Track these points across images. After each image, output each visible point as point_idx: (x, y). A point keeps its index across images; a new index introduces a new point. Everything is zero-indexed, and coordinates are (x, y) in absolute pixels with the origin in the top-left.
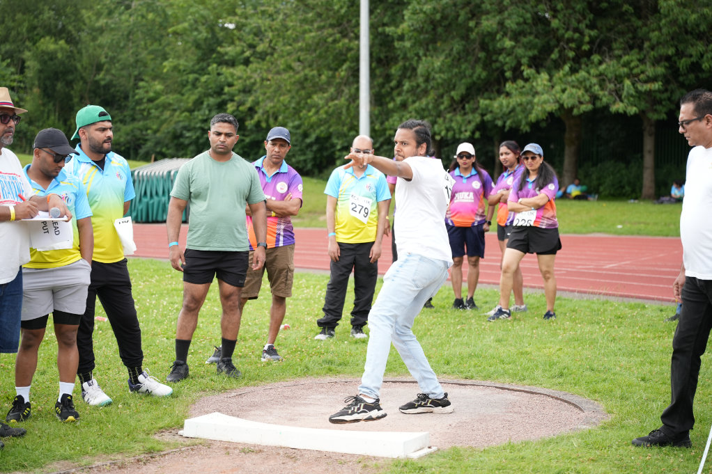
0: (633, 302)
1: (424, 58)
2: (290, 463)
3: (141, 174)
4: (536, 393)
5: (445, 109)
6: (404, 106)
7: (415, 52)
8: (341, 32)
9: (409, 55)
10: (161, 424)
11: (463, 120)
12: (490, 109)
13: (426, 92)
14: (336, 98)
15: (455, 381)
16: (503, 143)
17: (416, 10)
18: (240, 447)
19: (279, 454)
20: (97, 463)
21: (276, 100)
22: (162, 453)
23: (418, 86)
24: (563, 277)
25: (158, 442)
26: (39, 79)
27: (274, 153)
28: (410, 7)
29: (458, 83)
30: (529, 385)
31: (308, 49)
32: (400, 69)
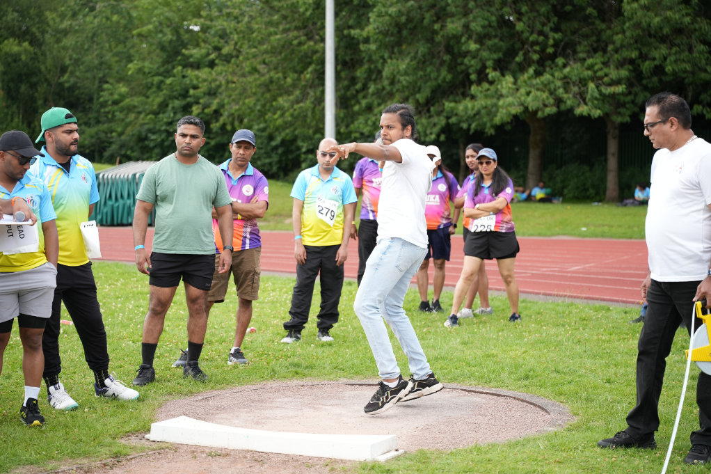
0: (597, 304)
1: (389, 61)
2: (257, 468)
3: (106, 176)
4: (502, 396)
6: (370, 108)
7: (381, 54)
8: (306, 35)
9: (374, 58)
10: (127, 428)
11: (428, 123)
12: (455, 112)
13: (391, 95)
14: (301, 101)
16: (469, 146)
17: (382, 12)
18: (207, 451)
19: (246, 457)
20: (63, 468)
21: (241, 103)
22: (129, 457)
23: (384, 88)
24: (528, 280)
25: (125, 446)
26: (3, 81)
27: (239, 156)
28: (375, 10)
29: (423, 85)
30: (495, 387)
31: (273, 51)
32: (365, 72)
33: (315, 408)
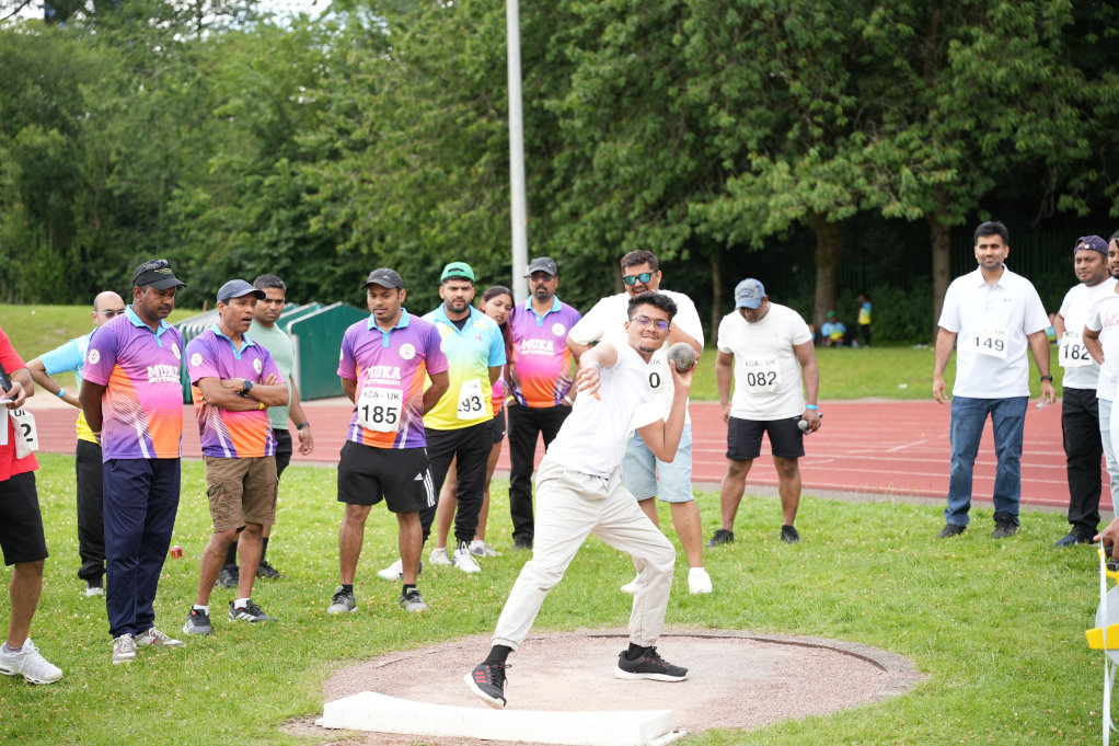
1: (602, 145)
3: (188, 330)
4: (815, 646)
5: (637, 218)
6: (575, 215)
7: (590, 134)
8: (477, 109)
9: (579, 139)
10: (288, 711)
11: (664, 233)
12: (703, 217)
13: (607, 194)
14: (473, 208)
15: (697, 632)
17: (590, 73)
18: (407, 740)
21: (382, 212)
23: (596, 185)
25: (290, 737)
26: (23, 189)
28: (580, 70)
29: (653, 178)
30: (804, 634)
31: (428, 134)
32: (567, 160)
33: (547, 673)
